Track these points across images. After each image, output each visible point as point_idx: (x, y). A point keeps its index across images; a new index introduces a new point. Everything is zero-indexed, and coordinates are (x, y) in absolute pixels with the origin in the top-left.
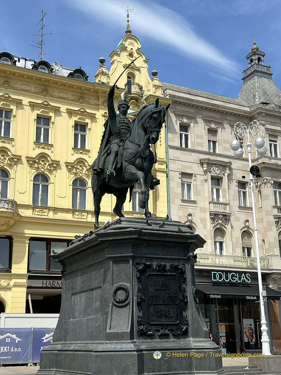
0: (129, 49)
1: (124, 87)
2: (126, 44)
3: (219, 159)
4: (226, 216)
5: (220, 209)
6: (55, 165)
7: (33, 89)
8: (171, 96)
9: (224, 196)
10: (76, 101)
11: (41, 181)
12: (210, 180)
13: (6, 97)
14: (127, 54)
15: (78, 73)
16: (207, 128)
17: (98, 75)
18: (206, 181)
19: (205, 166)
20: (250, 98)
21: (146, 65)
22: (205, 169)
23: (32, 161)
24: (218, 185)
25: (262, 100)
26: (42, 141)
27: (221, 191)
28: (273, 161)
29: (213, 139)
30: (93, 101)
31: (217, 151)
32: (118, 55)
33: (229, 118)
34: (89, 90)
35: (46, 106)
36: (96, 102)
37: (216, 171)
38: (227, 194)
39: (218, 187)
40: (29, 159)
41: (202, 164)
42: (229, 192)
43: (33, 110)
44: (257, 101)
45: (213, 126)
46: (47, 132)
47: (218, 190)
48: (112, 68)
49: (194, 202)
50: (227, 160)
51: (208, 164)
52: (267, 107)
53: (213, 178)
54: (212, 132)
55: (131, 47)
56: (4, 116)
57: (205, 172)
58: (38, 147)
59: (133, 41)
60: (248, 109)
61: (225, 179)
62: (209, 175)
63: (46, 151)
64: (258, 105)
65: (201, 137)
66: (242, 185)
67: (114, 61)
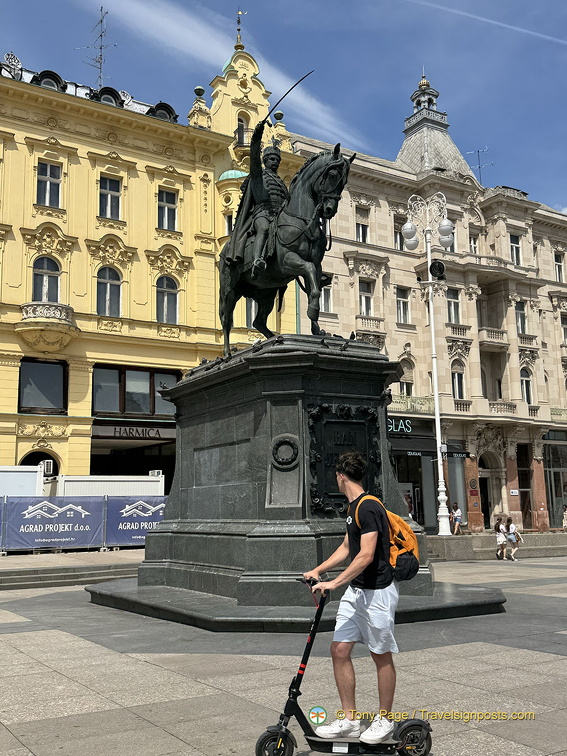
0: (240, 75)
1: (233, 135)
2: (237, 66)
3: (371, 252)
4: (378, 337)
5: (371, 327)
6: (130, 254)
7: (93, 133)
8: (303, 152)
9: (377, 309)
10: (160, 154)
11: (109, 278)
12: (357, 285)
13: (52, 143)
14: (237, 82)
15: (162, 110)
16: (354, 204)
17: (193, 114)
18: (352, 284)
19: (351, 262)
20: (415, 161)
21: (266, 102)
22: (351, 267)
23: (94, 247)
24: (369, 291)
25: (434, 165)
26: (109, 215)
27: (372, 301)
28: (448, 258)
29: (363, 221)
30: (187, 156)
31: (369, 241)
32: (225, 84)
33: (386, 190)
34: (181, 138)
35: (114, 160)
36: (191, 157)
37: (366, 271)
38: (381, 305)
39: (368, 295)
40: (89, 243)
41: (346, 260)
42: (384, 301)
43: (94, 166)
44: (428, 166)
45: (364, 202)
46: (116, 201)
47: (368, 300)
48: (214, 103)
49: (335, 316)
50: (382, 254)
51: (355, 259)
52: (443, 175)
53: (362, 281)
54: (363, 211)
55: (245, 71)
56: (49, 173)
57: (351, 272)
58: (104, 225)
59: (247, 63)
60: (414, 178)
61: (379, 282)
62: (356, 277)
63: (115, 232)
64: (430, 171)
65: (346, 219)
66: (403, 291)
67: (217, 93)
